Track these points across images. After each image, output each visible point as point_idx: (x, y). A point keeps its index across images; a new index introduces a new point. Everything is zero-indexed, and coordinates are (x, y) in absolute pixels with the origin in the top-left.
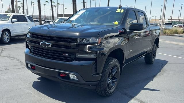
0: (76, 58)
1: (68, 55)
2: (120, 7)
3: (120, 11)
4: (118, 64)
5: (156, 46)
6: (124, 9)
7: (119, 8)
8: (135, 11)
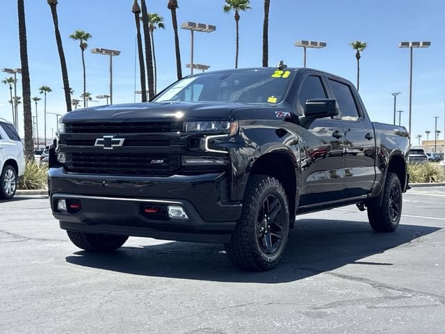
0: (182, 167)
1: (162, 161)
2: (282, 67)
3: (282, 75)
4: (281, 192)
5: (395, 178)
6: (291, 70)
7: (280, 69)
8: (320, 77)
